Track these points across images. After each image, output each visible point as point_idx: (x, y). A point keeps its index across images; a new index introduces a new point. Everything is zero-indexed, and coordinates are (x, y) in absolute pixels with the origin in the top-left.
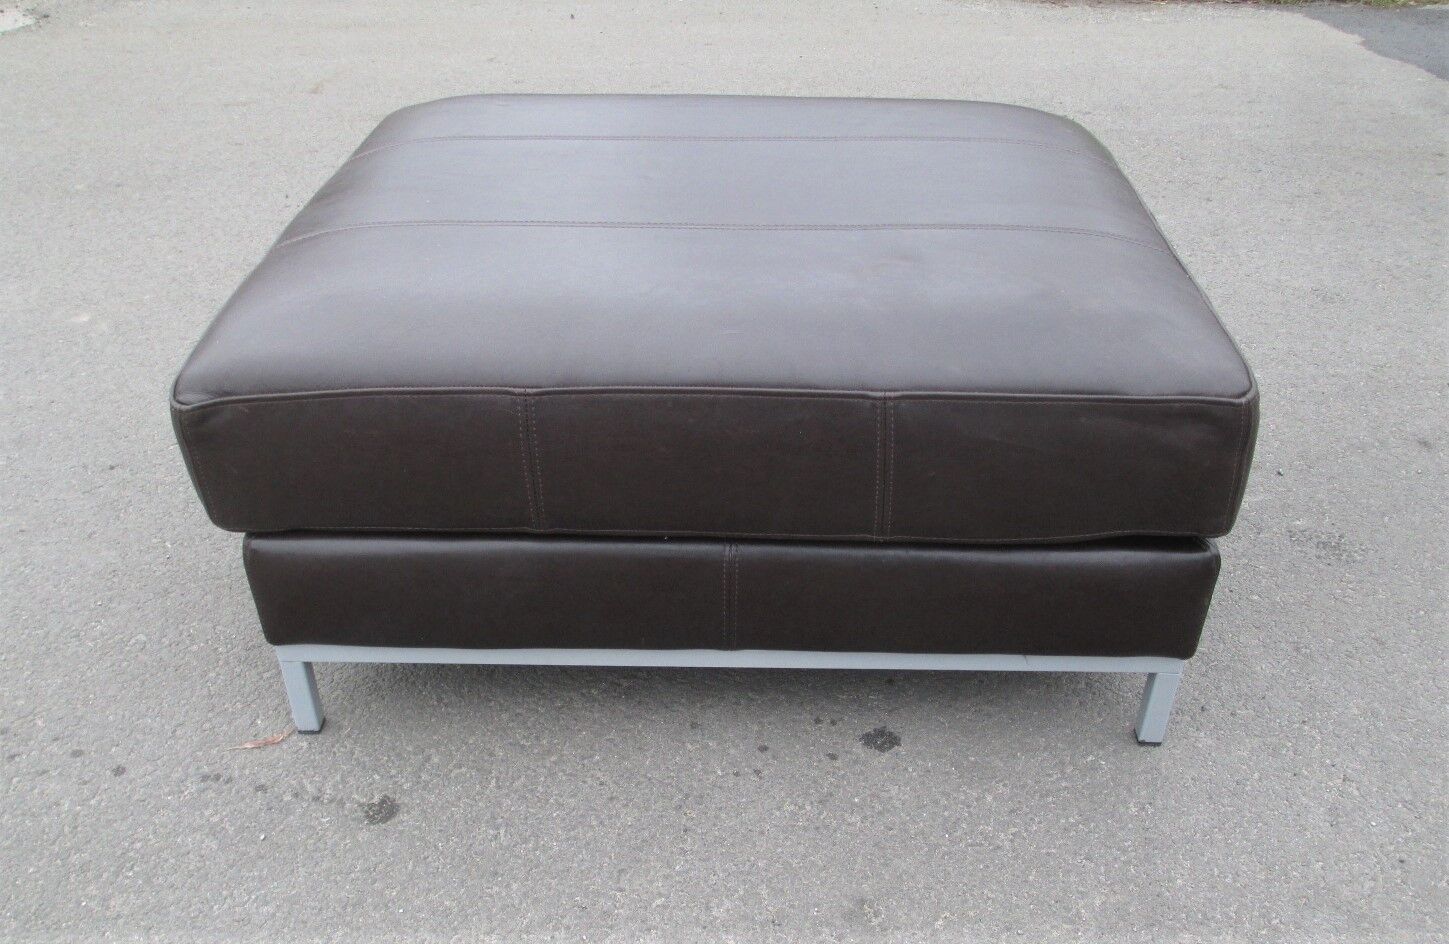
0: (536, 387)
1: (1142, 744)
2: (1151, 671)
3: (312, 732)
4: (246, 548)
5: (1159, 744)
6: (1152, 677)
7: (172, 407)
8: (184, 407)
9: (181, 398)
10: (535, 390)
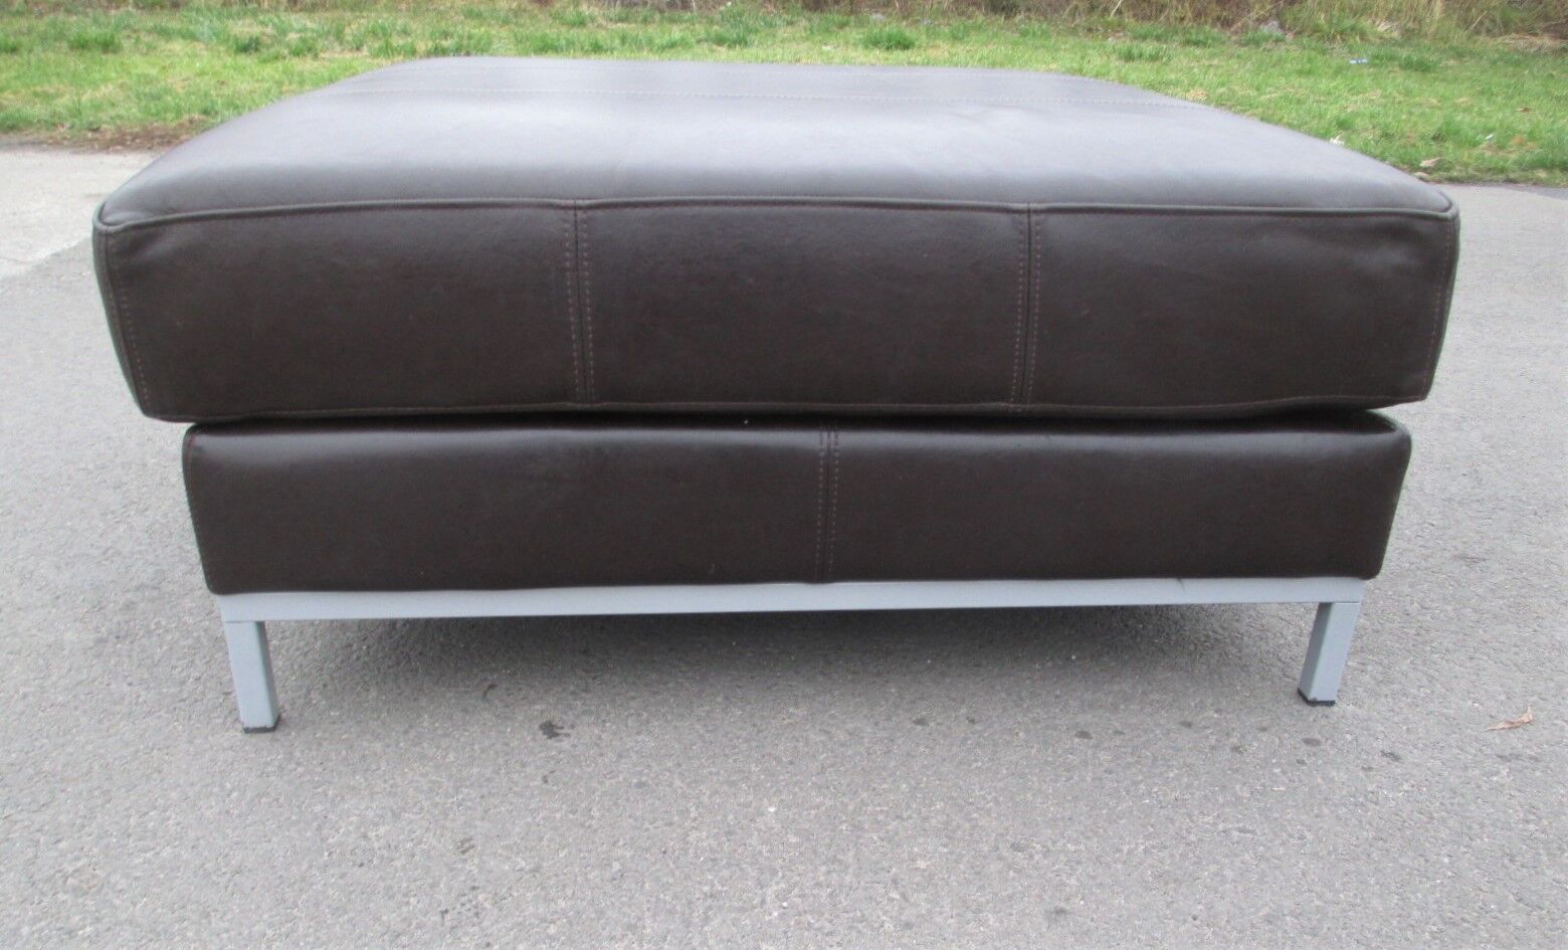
0: (589, 199)
1: (1314, 703)
2: (1324, 600)
3: (264, 730)
4: (188, 446)
5: (1331, 703)
6: (1324, 608)
7: (95, 229)
8: (112, 229)
9: (109, 219)
10: (588, 202)
